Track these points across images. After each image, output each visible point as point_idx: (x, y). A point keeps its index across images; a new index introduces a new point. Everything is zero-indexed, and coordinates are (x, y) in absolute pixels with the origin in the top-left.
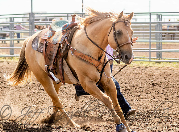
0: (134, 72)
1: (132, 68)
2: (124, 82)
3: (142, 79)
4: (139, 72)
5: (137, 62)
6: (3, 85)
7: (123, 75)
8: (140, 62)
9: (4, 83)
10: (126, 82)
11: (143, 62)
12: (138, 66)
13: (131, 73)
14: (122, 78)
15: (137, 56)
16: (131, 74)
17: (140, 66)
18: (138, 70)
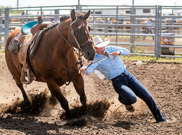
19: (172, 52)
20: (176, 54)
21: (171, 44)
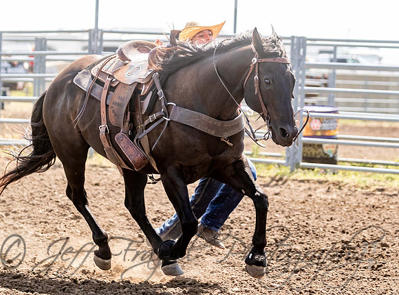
0: (367, 203)
1: (364, 191)
2: (339, 228)
3: (389, 221)
4: (380, 202)
5: (378, 175)
6: (10, 223)
7: (337, 209)
8: (386, 175)
9: (12, 215)
10: (344, 227)
11: (393, 176)
12: (381, 188)
13: (361, 205)
14: (334, 217)
15: (378, 158)
16: (358, 206)
17: (385, 187)
18: (380, 197)
19: (331, 155)
20: (340, 161)
21: (327, 134)
